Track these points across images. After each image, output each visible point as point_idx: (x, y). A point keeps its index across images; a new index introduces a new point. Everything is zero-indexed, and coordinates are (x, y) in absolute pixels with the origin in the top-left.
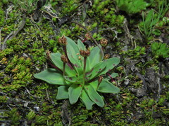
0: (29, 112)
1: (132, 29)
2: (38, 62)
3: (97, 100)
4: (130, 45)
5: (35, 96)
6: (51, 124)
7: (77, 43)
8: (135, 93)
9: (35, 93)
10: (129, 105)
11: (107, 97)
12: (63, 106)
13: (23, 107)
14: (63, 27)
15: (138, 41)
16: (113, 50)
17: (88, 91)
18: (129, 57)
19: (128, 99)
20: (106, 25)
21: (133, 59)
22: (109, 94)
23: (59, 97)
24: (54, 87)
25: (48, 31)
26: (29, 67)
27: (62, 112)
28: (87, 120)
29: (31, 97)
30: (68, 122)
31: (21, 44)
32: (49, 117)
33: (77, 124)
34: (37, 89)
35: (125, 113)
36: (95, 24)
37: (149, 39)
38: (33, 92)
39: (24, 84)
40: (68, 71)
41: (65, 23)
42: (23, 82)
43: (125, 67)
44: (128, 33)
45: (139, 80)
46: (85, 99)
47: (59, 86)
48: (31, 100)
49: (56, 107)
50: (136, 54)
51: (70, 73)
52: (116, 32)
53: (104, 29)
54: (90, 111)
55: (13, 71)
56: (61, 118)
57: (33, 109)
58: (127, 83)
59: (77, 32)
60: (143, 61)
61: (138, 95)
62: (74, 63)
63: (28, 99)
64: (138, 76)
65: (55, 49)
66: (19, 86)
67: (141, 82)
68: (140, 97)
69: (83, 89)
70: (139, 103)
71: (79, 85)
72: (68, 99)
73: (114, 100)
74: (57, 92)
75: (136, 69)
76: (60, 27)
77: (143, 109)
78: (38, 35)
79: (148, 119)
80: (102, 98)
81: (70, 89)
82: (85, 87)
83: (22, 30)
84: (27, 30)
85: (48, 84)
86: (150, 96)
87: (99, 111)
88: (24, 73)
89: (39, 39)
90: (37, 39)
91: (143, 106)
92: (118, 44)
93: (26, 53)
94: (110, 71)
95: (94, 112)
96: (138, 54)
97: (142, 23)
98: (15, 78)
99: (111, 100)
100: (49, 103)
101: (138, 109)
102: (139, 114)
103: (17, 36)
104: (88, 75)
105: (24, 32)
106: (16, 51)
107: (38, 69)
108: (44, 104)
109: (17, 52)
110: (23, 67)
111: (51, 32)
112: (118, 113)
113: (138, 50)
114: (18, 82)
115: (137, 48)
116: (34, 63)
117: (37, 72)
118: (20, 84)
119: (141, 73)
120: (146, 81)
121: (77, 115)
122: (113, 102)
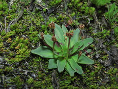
0: (28, 78)
1: (100, 17)
2: (34, 41)
3: (77, 69)
4: (98, 29)
5: (32, 66)
6: (44, 87)
7: (61, 27)
8: (103, 64)
9: (32, 64)
10: (99, 73)
11: (84, 67)
12: (53, 74)
13: (24, 75)
14: (51, 15)
15: (104, 26)
16: (87, 32)
17: (70, 63)
18: (98, 37)
19: (98, 68)
20: (81, 14)
21: (101, 39)
22: (85, 65)
23: (50, 67)
24: (45, 60)
25: (40, 18)
26: (27, 45)
27: (53, 78)
28: (70, 84)
30: (56, 86)
31: (20, 28)
32: (43, 82)
33: (63, 87)
34: (33, 61)
35: (97, 79)
36: (74, 14)
37: (113, 24)
38: (30, 63)
39: (25, 58)
40: (56, 48)
41: (52, 12)
42: (24, 56)
43: (96, 45)
44: (97, 20)
45: (106, 54)
46: (68, 69)
47: (49, 59)
48: (29, 69)
49: (47, 74)
50: (103, 35)
52: (89, 20)
53: (80, 17)
54: (72, 77)
55: (16, 48)
56: (52, 83)
57: (31, 76)
58: (97, 57)
59: (61, 19)
60: (108, 41)
61: (106, 65)
62: (60, 42)
63: (27, 69)
64: (105, 51)
65: (46, 31)
66: (21, 59)
67: (108, 56)
68: (107, 67)
69: (67, 61)
70: (106, 71)
71: (63, 58)
72: (56, 69)
73: (89, 69)
74: (48, 64)
75: (104, 46)
76: (48, 16)
77: (109, 75)
78: (33, 21)
79: (113, 83)
80: (81, 67)
81: (58, 61)
84: (25, 18)
85: (41, 57)
86: (114, 66)
87: (78, 77)
88: (24, 49)
89: (34, 24)
90: (32, 25)
91: (110, 73)
92: (91, 28)
93: (24, 35)
94: (86, 48)
95: (75, 78)
96: (105, 35)
97: (107, 13)
98: (18, 53)
99: (87, 69)
100: (43, 71)
101: (105, 75)
102: (107, 79)
103: (18, 22)
104: (71, 51)
105: (22, 19)
106: (17, 33)
107: (33, 46)
108: (39, 72)
110: (23, 45)
111: (42, 19)
112: (92, 78)
113: (105, 32)
114: (20, 56)
116: (31, 42)
117: (33, 48)
118: (22, 58)
119: (107, 49)
120: (111, 55)
121: (63, 80)
122: (88, 71)
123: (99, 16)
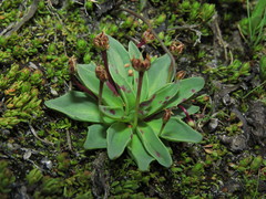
0: (31, 168)
1: (227, 30)
2: (56, 80)
3: (158, 154)
4: (222, 58)
5: (46, 140)
6: (71, 194)
7: (127, 49)
8: (228, 144)
9: (46, 134)
10: (216, 166)
11: (178, 149)
12: (96, 162)
13: (22, 160)
14: (104, 19)
15: (236, 52)
16: (192, 65)
17: (144, 137)
18: (220, 79)
19: (215, 154)
20: (181, 20)
21: (227, 83)
22: (181, 144)
23: (89, 145)
24: (80, 127)
25: (78, 25)
26: (38, 88)
27: (94, 172)
28: (138, 191)
29: (37, 143)
30: (102, 193)
31: (26, 45)
32: (69, 181)
33: (119, 196)
34: (49, 128)
35: (209, 180)
36: (162, 18)
37: (258, 48)
38: (42, 133)
39: (26, 118)
40: (107, 97)
41: (109, 12)
42: (24, 114)
43: (212, 96)
44: (219, 37)
45: (237, 121)
46: (136, 151)
47: (90, 124)
48: (37, 148)
49: (82, 162)
50: (232, 74)
51: (112, 103)
52: (199, 33)
53: (177, 27)
54: (145, 174)
55: (7, 92)
56: (91, 184)
57: (39, 163)
58: (214, 126)
59: (129, 29)
60: (245, 88)
61: (234, 148)
62: (120, 83)
63: (32, 145)
64: (234, 113)
65: (87, 57)
66: (15, 121)
67: (240, 124)
68: (237, 153)
69: (135, 132)
70: (234, 162)
71: (127, 124)
72: (105, 150)
73: (190, 155)
74: (85, 136)
75: (233, 100)
76: (99, 19)
77: (242, 173)
78: (59, 31)
79: (249, 193)
80: (168, 150)
81: (110, 131)
82: (139, 129)
83: (31, 22)
84: (40, 22)
85: (70, 119)
86: (254, 151)
87: (162, 174)
88: (25, 97)
89: (61, 38)
90: (56, 39)
91: (242, 168)
92: (201, 54)
93: (35, 62)
94: (185, 101)
95: (153, 176)
96: (237, 74)
97: (245, 21)
98: (10, 105)
99: (184, 154)
100: (70, 154)
101: (231, 173)
102: (234, 182)
103: (20, 30)
104: (146, 108)
105: (34, 24)
106: (17, 58)
107: (54, 92)
108: (61, 156)
109: (19, 60)
110: (25, 85)
111: (82, 27)
112: (196, 179)
113: (236, 66)
114: (15, 112)
115: (235, 64)
116: (49, 80)
117: (53, 97)
118: (19, 117)
119: (240, 109)
120: (249, 124)
121: (120, 179)
122: (188, 159)
123: (227, 28)
